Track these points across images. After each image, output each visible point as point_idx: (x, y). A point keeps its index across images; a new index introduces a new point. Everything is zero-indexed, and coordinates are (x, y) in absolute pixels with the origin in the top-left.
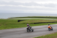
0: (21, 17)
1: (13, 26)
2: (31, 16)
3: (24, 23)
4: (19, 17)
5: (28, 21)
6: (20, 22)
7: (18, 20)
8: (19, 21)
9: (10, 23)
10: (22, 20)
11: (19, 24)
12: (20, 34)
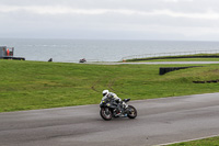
0: (173, 55)
1: (141, 91)
2: (209, 53)
3: (184, 80)
4: (162, 55)
5: (200, 71)
6: (168, 76)
7: (161, 69)
8: (163, 71)
9: (131, 78)
10: (175, 69)
11: (163, 83)
12: (168, 121)
